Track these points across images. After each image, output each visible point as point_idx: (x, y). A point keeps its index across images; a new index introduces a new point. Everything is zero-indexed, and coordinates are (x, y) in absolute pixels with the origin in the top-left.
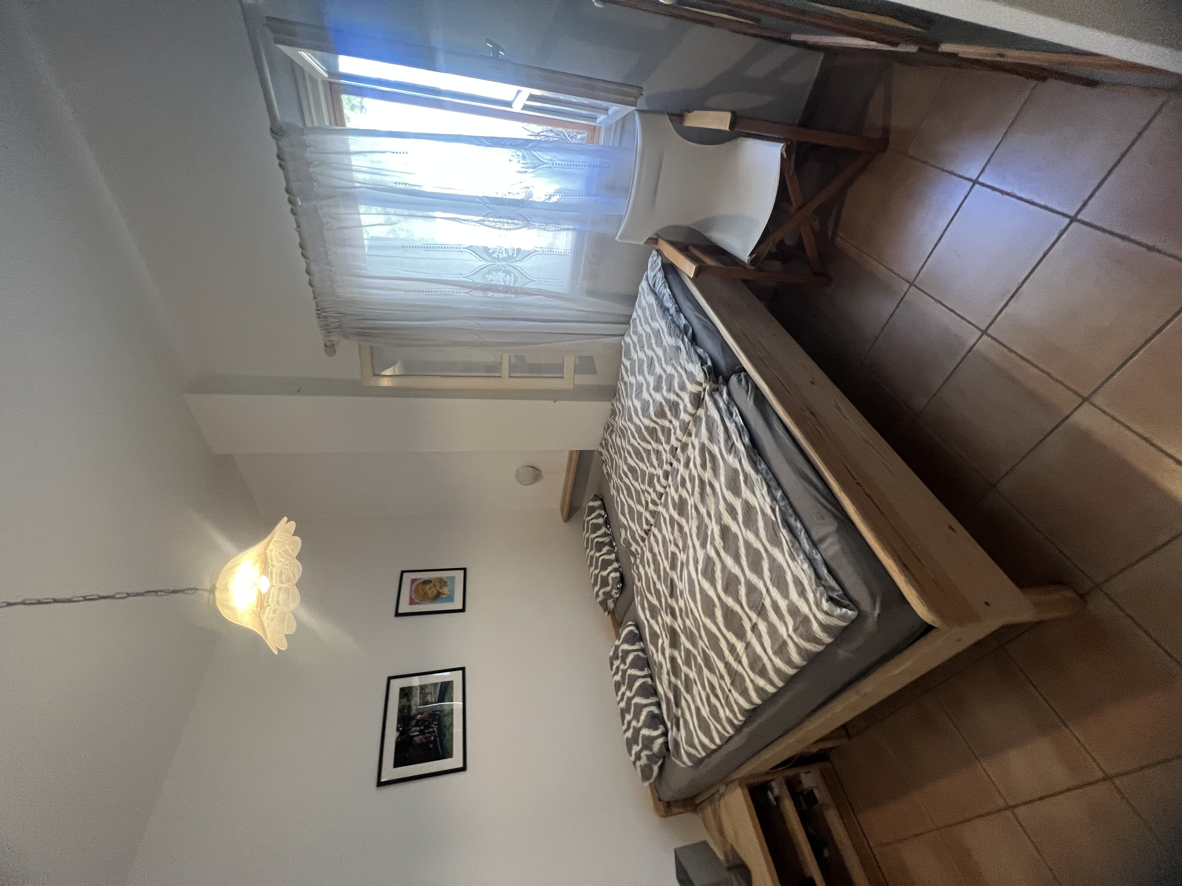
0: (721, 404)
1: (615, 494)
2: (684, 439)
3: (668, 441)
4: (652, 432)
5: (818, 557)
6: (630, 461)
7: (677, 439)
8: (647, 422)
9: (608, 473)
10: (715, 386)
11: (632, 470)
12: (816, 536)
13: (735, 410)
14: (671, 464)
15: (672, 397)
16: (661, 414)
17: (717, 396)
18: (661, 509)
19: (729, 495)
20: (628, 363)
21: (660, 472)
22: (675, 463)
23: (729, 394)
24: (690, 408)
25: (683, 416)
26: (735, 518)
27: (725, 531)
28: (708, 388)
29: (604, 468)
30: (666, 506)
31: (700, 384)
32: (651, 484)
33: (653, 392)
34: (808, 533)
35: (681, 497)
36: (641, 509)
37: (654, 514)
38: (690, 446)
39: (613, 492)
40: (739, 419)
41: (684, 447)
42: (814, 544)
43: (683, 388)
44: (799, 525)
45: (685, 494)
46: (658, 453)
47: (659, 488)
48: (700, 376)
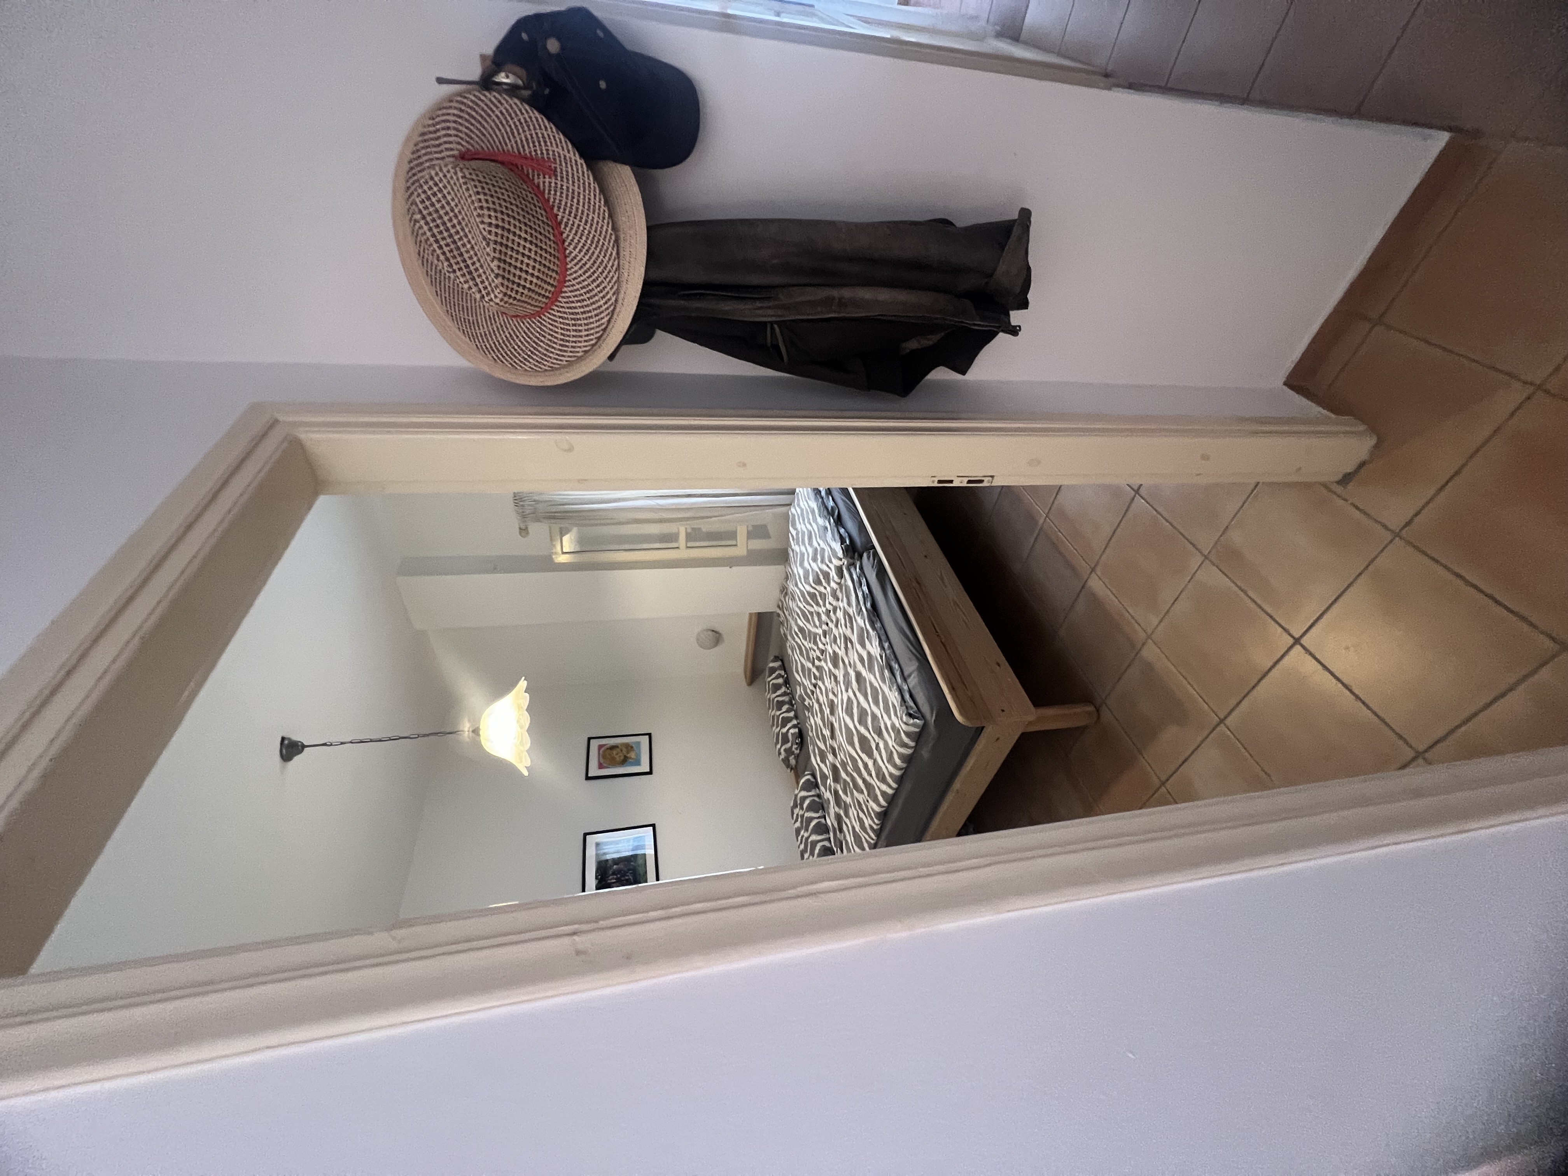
0: (855, 577)
1: (791, 654)
2: (834, 603)
3: (824, 605)
5: (905, 688)
6: (799, 622)
7: (830, 603)
9: (784, 636)
10: (851, 561)
11: (801, 630)
12: (905, 674)
13: (864, 582)
14: (827, 624)
15: (825, 568)
16: (818, 582)
17: (852, 570)
19: (860, 646)
20: (794, 532)
21: (821, 632)
22: (830, 624)
23: (861, 568)
24: (836, 578)
25: (832, 583)
26: (863, 664)
27: (859, 677)
28: (846, 563)
29: (780, 630)
30: (826, 662)
31: (841, 559)
32: (815, 643)
33: (811, 563)
34: (900, 670)
35: (834, 652)
36: (810, 665)
37: (819, 668)
38: (837, 609)
39: (789, 651)
40: (866, 588)
41: (834, 610)
42: (904, 679)
43: (830, 560)
45: (837, 650)
46: (818, 614)
47: (821, 646)
48: (841, 553)
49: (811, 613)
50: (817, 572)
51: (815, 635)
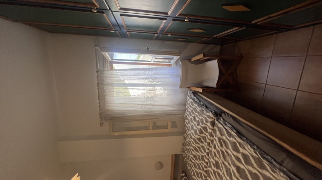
0: (222, 122)
1: (190, 168)
2: (211, 138)
3: (206, 141)
4: (199, 139)
5: (285, 169)
6: (193, 153)
7: (209, 139)
8: (197, 136)
9: (186, 161)
10: (217, 118)
11: (195, 156)
12: (279, 161)
13: (227, 123)
14: (209, 149)
15: (204, 125)
16: (201, 132)
17: (219, 120)
18: (209, 169)
19: (235, 153)
20: (187, 121)
21: (206, 154)
22: (210, 149)
23: (223, 119)
24: (211, 127)
25: (209, 130)
26: (241, 162)
27: (238, 168)
28: (215, 119)
29: (184, 160)
30: (210, 167)
31: (213, 118)
32: (203, 160)
33: (197, 126)
34: (274, 160)
35: (216, 161)
36: (201, 172)
37: (207, 172)
38: (214, 140)
39: (189, 168)
40: (229, 125)
41: (212, 141)
42: (280, 164)
43: (207, 121)
44: (269, 157)
45: (217, 159)
46: (203, 147)
47: (206, 160)
48: (212, 116)
49: (199, 148)
50: (200, 129)
51: (202, 156)
